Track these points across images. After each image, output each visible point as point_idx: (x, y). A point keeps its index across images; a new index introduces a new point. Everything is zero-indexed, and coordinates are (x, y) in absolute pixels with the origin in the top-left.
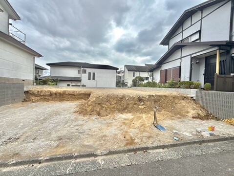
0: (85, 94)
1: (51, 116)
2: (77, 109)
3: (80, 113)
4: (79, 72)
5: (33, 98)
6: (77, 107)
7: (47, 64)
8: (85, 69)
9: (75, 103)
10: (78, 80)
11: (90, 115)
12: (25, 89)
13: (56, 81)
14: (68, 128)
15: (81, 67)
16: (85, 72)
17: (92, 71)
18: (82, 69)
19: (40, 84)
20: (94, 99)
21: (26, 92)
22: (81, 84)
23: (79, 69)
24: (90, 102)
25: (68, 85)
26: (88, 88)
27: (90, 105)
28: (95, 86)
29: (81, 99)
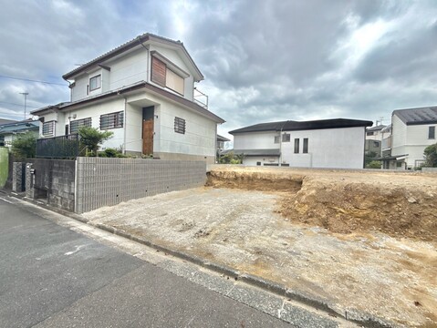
0: (290, 180)
1: (240, 211)
2: (279, 207)
3: (285, 216)
4: (277, 140)
5: (215, 182)
6: (277, 203)
7: (230, 133)
8: (288, 133)
9: (273, 196)
10: (275, 154)
11: (306, 222)
12: (208, 170)
13: (242, 157)
14: (269, 238)
15: (280, 130)
16: (287, 138)
17: (301, 135)
18: (283, 133)
19: (221, 162)
20: (313, 192)
21: (209, 173)
22: (281, 161)
23: (276, 134)
24: (304, 197)
25: (259, 164)
26: (294, 168)
27: (304, 204)
28: (308, 166)
29: (283, 188)
